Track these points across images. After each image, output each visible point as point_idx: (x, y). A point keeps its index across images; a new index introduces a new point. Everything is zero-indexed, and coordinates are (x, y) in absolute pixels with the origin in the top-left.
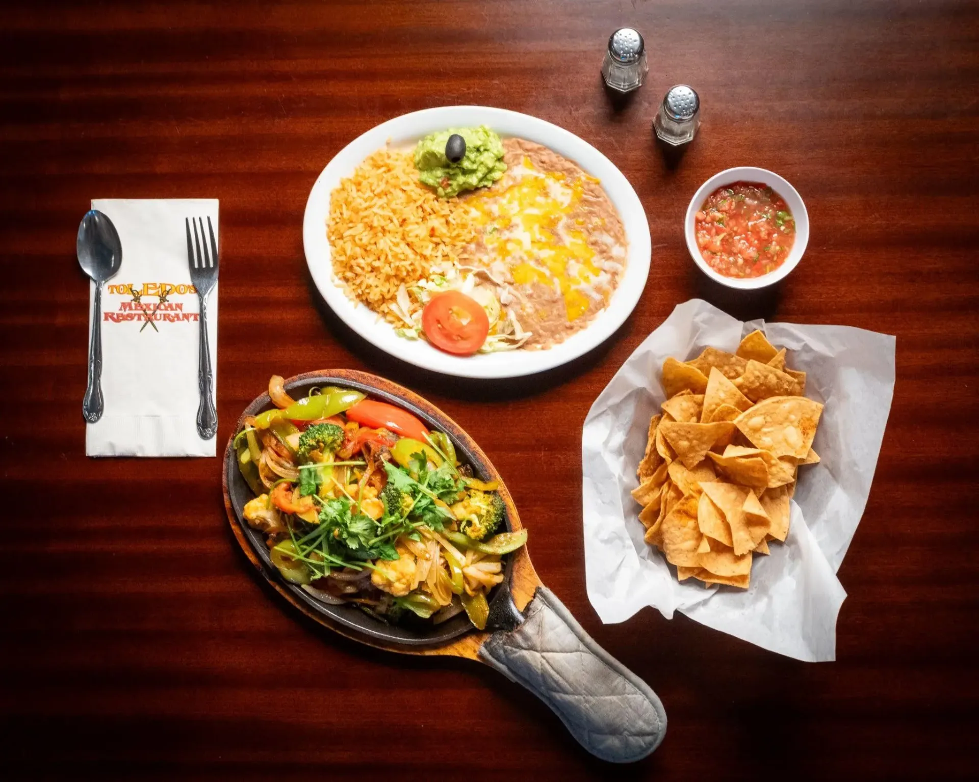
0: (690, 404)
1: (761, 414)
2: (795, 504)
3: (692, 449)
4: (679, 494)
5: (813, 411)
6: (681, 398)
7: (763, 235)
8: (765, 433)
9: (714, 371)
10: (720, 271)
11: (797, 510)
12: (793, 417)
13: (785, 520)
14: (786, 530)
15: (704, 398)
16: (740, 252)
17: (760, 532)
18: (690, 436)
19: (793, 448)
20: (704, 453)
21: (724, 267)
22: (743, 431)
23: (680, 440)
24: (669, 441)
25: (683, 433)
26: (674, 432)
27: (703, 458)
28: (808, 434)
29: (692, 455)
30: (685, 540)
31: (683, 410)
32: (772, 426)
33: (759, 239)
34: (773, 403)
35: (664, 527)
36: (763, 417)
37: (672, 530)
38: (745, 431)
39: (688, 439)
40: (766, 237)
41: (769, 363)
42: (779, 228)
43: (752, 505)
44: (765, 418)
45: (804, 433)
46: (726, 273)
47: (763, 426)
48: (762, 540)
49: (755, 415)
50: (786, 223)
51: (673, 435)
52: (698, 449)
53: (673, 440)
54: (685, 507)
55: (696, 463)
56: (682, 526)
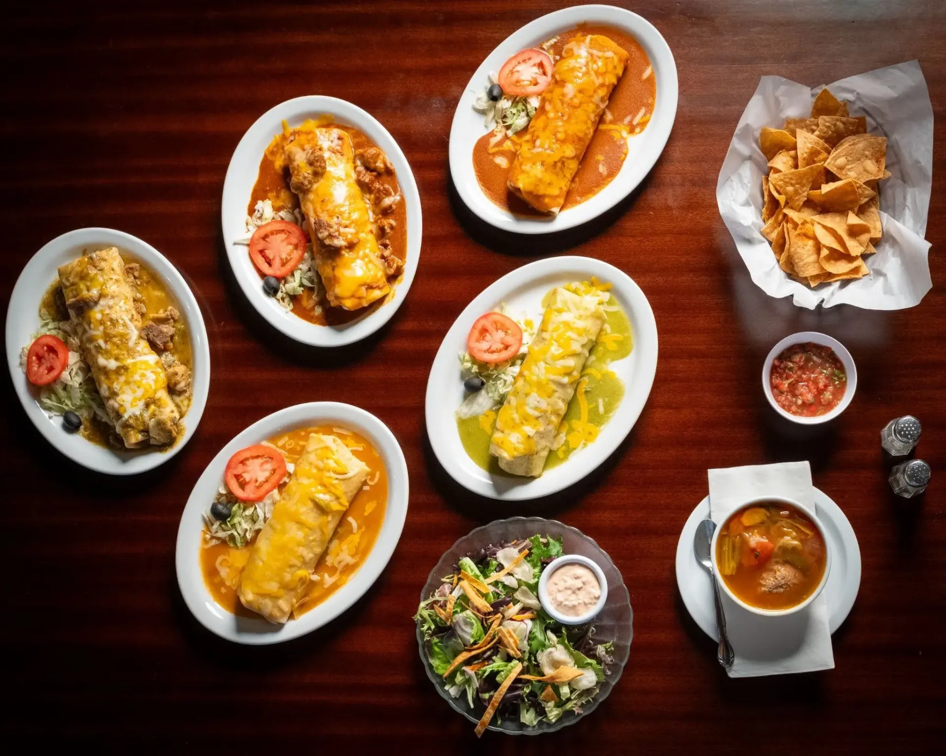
0: (789, 159)
1: (843, 156)
2: (882, 213)
3: (796, 192)
4: (796, 226)
5: (880, 144)
6: (781, 155)
7: (821, 385)
8: (849, 170)
9: (798, 131)
10: (783, 407)
11: (885, 216)
12: (867, 153)
13: (878, 225)
14: (881, 230)
15: (797, 152)
16: (801, 395)
17: (865, 238)
18: (793, 182)
19: (872, 174)
20: (805, 194)
21: (787, 404)
22: (832, 170)
23: (787, 186)
24: (778, 189)
25: (787, 180)
26: (781, 180)
27: (805, 199)
28: (880, 161)
29: (797, 198)
30: (809, 256)
31: (784, 163)
32: (853, 163)
33: (818, 388)
34: (850, 145)
35: (792, 249)
36: (845, 157)
37: (799, 250)
38: (833, 170)
39: (792, 185)
40: (823, 388)
41: (837, 114)
42: (834, 382)
43: (853, 219)
44: (846, 158)
45: (877, 162)
46: (788, 409)
47: (846, 165)
48: (868, 243)
49: (839, 157)
50: (840, 379)
51: (781, 183)
52: (800, 192)
53: (781, 187)
54: (803, 231)
55: (801, 203)
56: (804, 245)
